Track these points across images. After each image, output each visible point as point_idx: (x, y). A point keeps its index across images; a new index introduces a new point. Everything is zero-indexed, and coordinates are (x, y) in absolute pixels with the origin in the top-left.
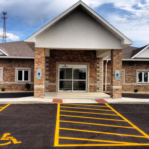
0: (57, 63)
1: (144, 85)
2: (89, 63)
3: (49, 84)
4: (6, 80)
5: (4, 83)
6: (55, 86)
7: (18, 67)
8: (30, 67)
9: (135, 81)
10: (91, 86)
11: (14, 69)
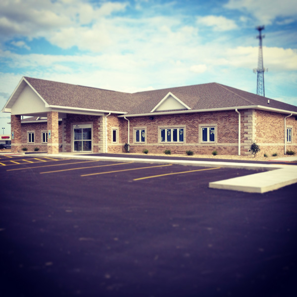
0: (71, 123)
1: (166, 146)
2: (92, 122)
3: (67, 144)
6: (70, 147)
9: (157, 141)
10: (94, 146)
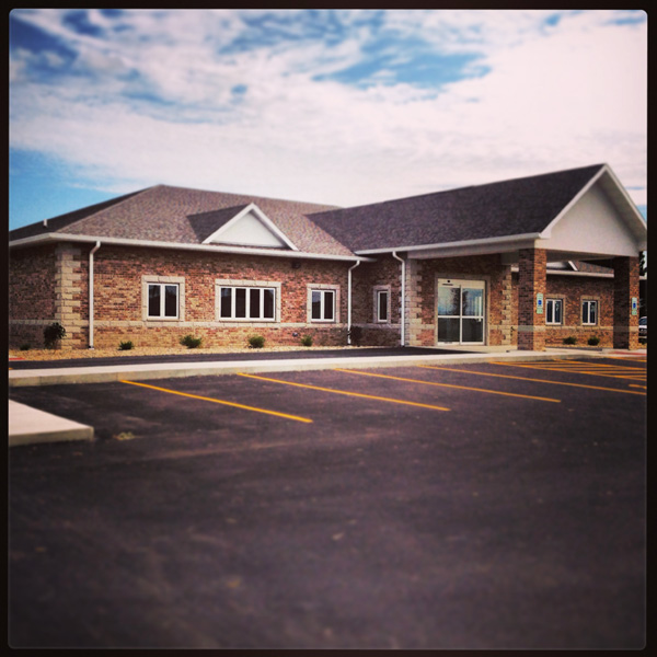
3: (422, 327)
4: (288, 318)
5: (284, 325)
6: (433, 333)
7: (313, 282)
8: (337, 282)
11: (305, 288)
